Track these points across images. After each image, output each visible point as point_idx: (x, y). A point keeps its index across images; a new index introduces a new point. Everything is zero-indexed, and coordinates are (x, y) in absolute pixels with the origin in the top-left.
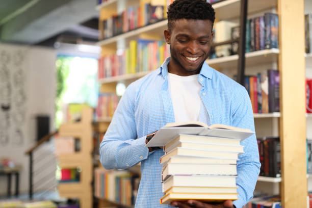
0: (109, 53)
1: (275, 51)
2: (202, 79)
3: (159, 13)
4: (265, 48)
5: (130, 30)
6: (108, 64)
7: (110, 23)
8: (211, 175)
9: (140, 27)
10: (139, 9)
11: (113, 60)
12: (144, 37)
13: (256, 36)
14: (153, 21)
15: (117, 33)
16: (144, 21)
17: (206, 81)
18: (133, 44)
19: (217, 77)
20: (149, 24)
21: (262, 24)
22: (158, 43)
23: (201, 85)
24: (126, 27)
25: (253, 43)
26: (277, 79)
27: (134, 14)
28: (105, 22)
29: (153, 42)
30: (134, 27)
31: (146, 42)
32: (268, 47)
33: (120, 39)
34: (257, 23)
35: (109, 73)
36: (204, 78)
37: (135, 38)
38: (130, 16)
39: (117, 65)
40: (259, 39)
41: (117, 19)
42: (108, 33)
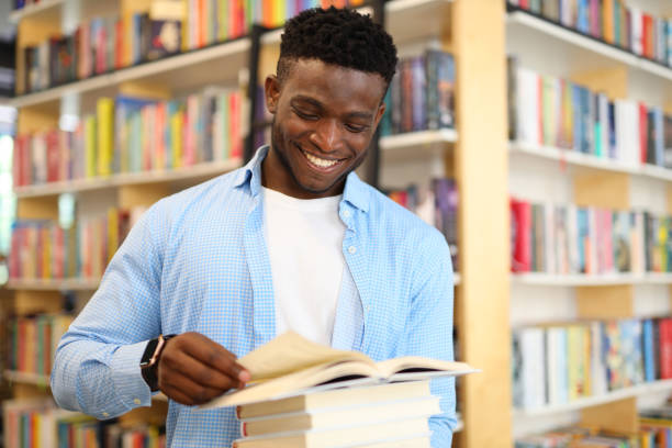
0: (41, 126)
1: (447, 135)
2: (347, 212)
3: (168, 37)
4: (425, 127)
5: (94, 74)
6: (39, 151)
7: (43, 54)
9: (119, 68)
10: (120, 24)
11: (52, 143)
12: (130, 91)
13: (405, 101)
14: (156, 53)
15: (68, 78)
16: (130, 54)
17: (355, 217)
18: (104, 107)
20: (143, 60)
21: (418, 74)
22: (167, 108)
23: (346, 227)
24: (85, 67)
25: (397, 116)
26: (453, 199)
27: (105, 35)
28: (31, 52)
29: (156, 103)
30: (104, 66)
31: (137, 105)
32: (433, 124)
33: (70, 95)
34: (407, 71)
35: (42, 173)
36: (353, 211)
37: (111, 92)
38: (95, 39)
39: (64, 154)
40: (412, 107)
41: (63, 46)
42: (39, 77)
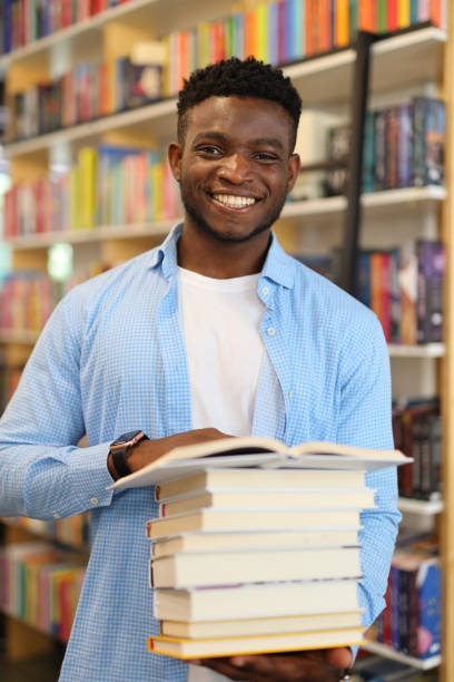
0: (30, 175)
1: (435, 192)
2: (266, 290)
3: (149, 83)
4: (410, 184)
5: (81, 121)
6: (27, 202)
7: (31, 101)
8: (294, 581)
9: (102, 116)
10: (103, 69)
11: (39, 194)
12: (114, 141)
13: (390, 154)
14: (138, 101)
15: (50, 126)
16: (114, 100)
17: (276, 295)
18: (87, 156)
19: (305, 286)
20: (126, 108)
21: (405, 124)
22: (149, 159)
23: (264, 305)
24: (70, 113)
25: (381, 171)
26: (439, 263)
27: (89, 81)
28: (19, 98)
29: (136, 152)
30: (91, 112)
31: (118, 155)
32: (418, 181)
33: (59, 144)
34: (393, 120)
35: (30, 223)
36: (273, 287)
37: (93, 141)
38: (78, 86)
39: (49, 206)
40: (397, 161)
41: (50, 91)
42: (28, 125)
